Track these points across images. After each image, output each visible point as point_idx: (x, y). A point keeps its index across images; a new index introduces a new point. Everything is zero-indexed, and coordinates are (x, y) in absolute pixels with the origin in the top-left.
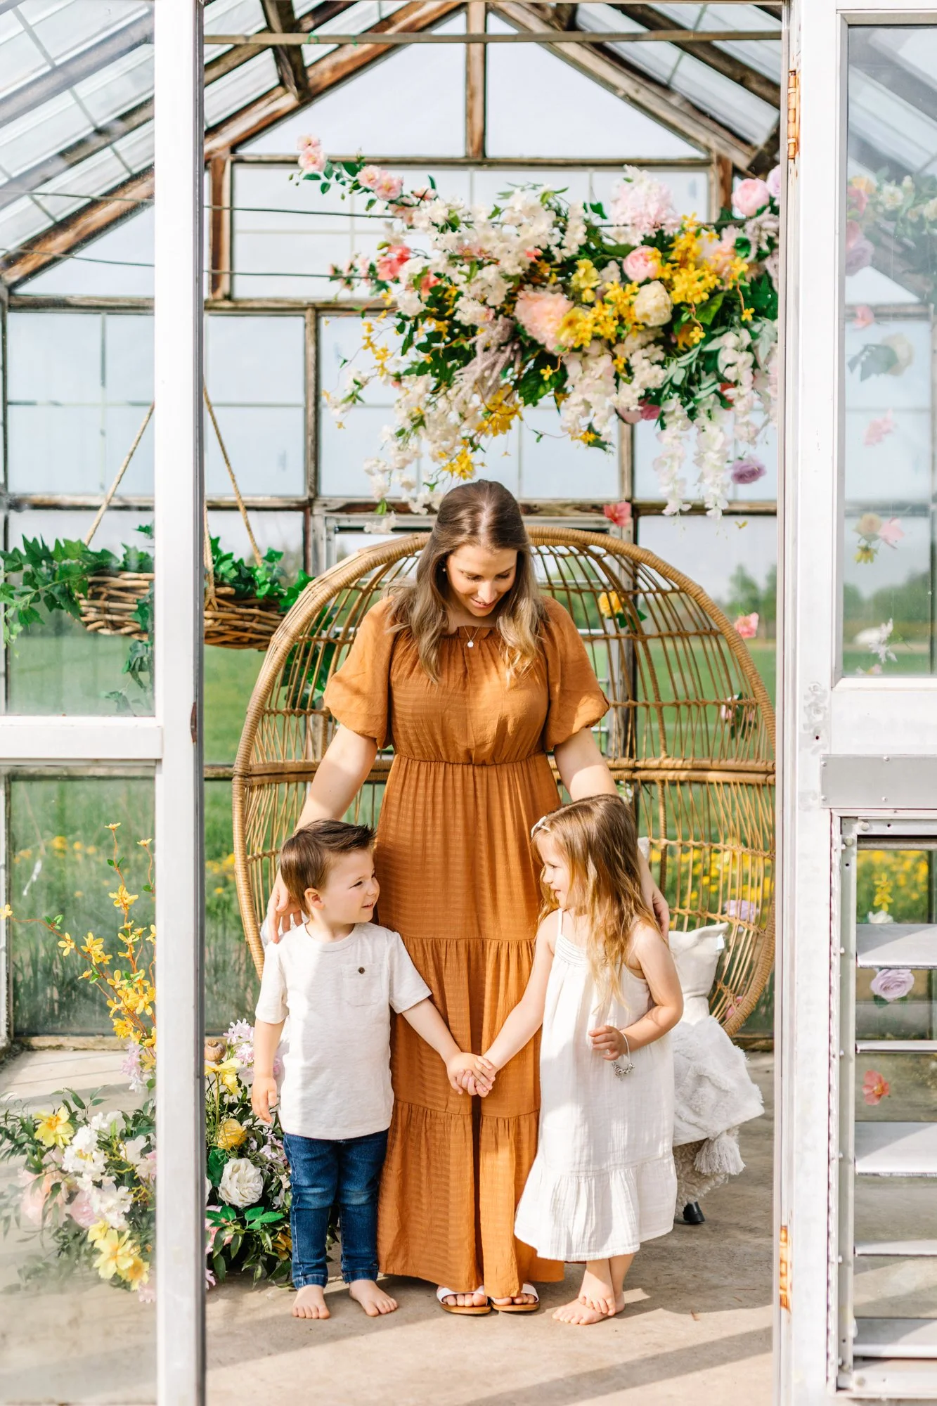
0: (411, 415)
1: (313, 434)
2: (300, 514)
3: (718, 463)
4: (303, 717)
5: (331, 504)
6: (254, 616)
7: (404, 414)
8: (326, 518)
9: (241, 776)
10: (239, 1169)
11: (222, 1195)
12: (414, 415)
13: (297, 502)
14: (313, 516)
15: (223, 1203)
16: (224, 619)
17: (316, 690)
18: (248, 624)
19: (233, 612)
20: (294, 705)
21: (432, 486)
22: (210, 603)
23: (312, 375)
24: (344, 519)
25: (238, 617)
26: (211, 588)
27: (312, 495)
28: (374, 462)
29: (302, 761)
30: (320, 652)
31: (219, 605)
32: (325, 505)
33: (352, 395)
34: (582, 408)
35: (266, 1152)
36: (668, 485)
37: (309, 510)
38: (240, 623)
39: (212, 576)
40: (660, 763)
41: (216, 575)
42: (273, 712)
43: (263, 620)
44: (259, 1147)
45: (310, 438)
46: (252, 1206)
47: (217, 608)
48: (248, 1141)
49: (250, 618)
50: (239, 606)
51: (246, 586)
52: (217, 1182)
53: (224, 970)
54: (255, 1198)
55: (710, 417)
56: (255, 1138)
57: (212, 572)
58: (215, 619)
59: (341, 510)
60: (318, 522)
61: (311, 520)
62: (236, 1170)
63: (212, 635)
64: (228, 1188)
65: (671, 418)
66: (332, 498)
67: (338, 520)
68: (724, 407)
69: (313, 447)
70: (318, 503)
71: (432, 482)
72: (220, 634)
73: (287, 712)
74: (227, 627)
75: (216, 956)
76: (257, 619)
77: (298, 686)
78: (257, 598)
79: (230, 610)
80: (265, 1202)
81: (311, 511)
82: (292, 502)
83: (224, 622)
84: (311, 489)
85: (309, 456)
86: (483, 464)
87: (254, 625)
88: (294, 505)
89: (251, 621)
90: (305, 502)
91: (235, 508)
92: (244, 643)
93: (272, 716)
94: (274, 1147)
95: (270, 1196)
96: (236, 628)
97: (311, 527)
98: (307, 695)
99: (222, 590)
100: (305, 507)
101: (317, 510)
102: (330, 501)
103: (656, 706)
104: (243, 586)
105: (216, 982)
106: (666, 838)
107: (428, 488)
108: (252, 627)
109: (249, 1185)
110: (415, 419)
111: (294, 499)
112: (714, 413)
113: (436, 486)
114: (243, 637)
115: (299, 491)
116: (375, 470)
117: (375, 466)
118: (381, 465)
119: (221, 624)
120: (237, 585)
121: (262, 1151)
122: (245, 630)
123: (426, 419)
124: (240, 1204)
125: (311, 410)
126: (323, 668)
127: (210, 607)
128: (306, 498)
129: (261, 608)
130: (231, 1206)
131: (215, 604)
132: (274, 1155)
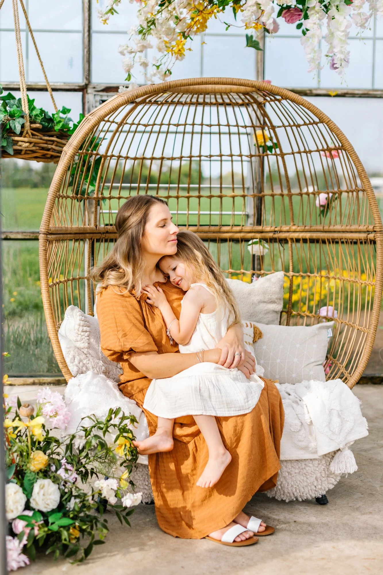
0: (147, 19)
1: (88, 48)
2: (80, 94)
3: (343, 38)
4: (83, 201)
5: (97, 87)
6: (53, 141)
7: (143, 18)
8: (95, 95)
9: (44, 234)
10: (44, 486)
11: (33, 504)
12: (149, 20)
13: (79, 86)
14: (88, 94)
15: (34, 509)
16: (35, 143)
17: (90, 186)
18: (50, 146)
19: (41, 139)
20: (77, 194)
21: (158, 67)
22: (27, 133)
23: (87, 14)
24: (104, 95)
25: (44, 142)
26: (28, 124)
27: (87, 82)
28: (125, 47)
29: (82, 226)
30: (92, 164)
31: (33, 135)
32: (94, 88)
33: (110, 10)
34: (255, 8)
35: (61, 473)
36: (310, 54)
37: (85, 90)
38: (45, 145)
39: (28, 117)
40: (290, 228)
41: (30, 117)
42: (65, 197)
43: (59, 145)
44: (57, 470)
45: (86, 50)
46: (53, 511)
47: (31, 136)
48: (49, 465)
49: (51, 143)
50: (44, 135)
51: (49, 123)
52: (29, 495)
53: (41, 342)
54: (54, 505)
55: (338, 10)
56: (54, 464)
57: (28, 115)
58: (30, 143)
59: (104, 90)
60: (90, 97)
61: (87, 96)
62: (42, 487)
63: (28, 152)
64: (37, 499)
65: (313, 12)
66: (98, 84)
67: (101, 96)
68: (347, 4)
69: (87, 55)
70: (90, 86)
71: (158, 64)
72: (33, 152)
73: (73, 197)
74: (38, 148)
75: (37, 335)
76: (55, 143)
77: (79, 184)
78: (55, 131)
79: (39, 137)
80: (61, 507)
81: (87, 91)
82: (76, 86)
83: (35, 145)
84: (86, 78)
85: (85, 60)
86: (190, 49)
87: (53, 147)
88: (77, 88)
89: (52, 145)
90: (83, 86)
91: (46, 90)
92: (48, 158)
93: (64, 199)
94: (66, 470)
95: (64, 503)
96: (43, 149)
97: (86, 100)
98: (85, 189)
99: (34, 126)
100: (83, 89)
101: (90, 90)
102: (97, 85)
103: (288, 195)
104: (46, 124)
105: (37, 348)
106: (293, 271)
107: (155, 68)
108: (52, 148)
109: (51, 497)
110: (150, 21)
111: (77, 85)
112: (340, 8)
113: (160, 67)
114: (47, 154)
115: (79, 80)
116: (125, 52)
117: (125, 49)
118: (129, 49)
119: (34, 146)
120: (43, 123)
121: (58, 472)
122: (48, 150)
123: (156, 22)
124: (44, 510)
125: (86, 34)
126: (94, 174)
127: (27, 135)
128: (84, 84)
129: (57, 137)
130: (40, 511)
131: (30, 134)
132: (67, 475)
